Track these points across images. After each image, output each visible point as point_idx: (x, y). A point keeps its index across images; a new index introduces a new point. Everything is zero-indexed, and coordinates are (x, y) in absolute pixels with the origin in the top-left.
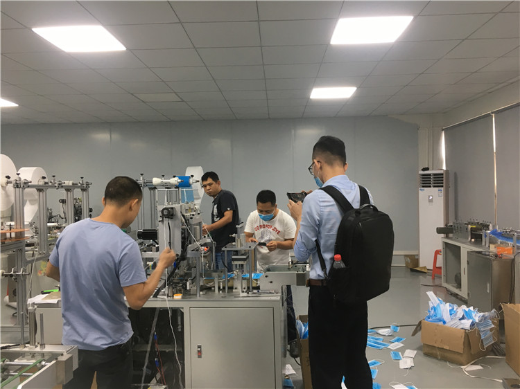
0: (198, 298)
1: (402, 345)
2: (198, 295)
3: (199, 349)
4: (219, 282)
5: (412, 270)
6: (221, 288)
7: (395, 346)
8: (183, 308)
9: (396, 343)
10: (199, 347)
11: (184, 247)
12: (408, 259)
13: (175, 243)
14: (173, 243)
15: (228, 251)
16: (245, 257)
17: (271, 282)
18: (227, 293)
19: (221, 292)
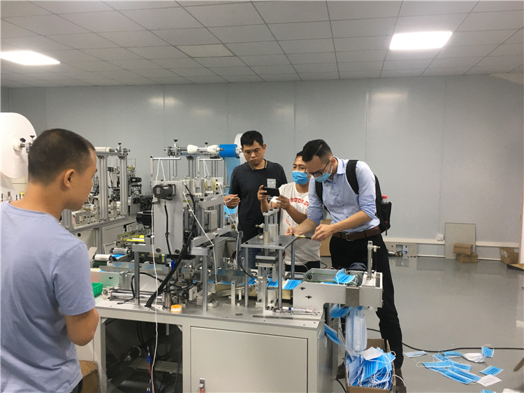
0: (205, 314)
1: (498, 380)
2: (205, 308)
3: (202, 385)
4: (236, 291)
5: (510, 267)
6: (240, 298)
7: (488, 380)
8: (181, 326)
9: (490, 376)
10: (202, 382)
11: (187, 239)
12: (505, 253)
13: (176, 235)
14: (173, 235)
15: (249, 248)
16: (273, 258)
17: (309, 297)
18: (246, 308)
19: (238, 304)
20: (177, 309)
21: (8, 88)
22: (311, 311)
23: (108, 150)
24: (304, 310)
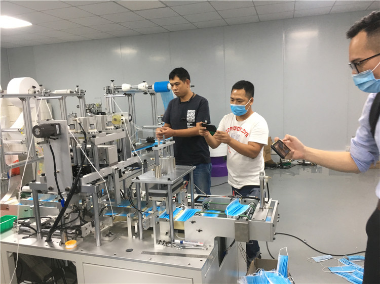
6: (136, 231)
8: (76, 262)
17: (199, 231)
18: (141, 241)
19: (134, 237)
20: (71, 245)
21: (6, 49)
22: (202, 245)
23: (69, 92)
24: (195, 244)
